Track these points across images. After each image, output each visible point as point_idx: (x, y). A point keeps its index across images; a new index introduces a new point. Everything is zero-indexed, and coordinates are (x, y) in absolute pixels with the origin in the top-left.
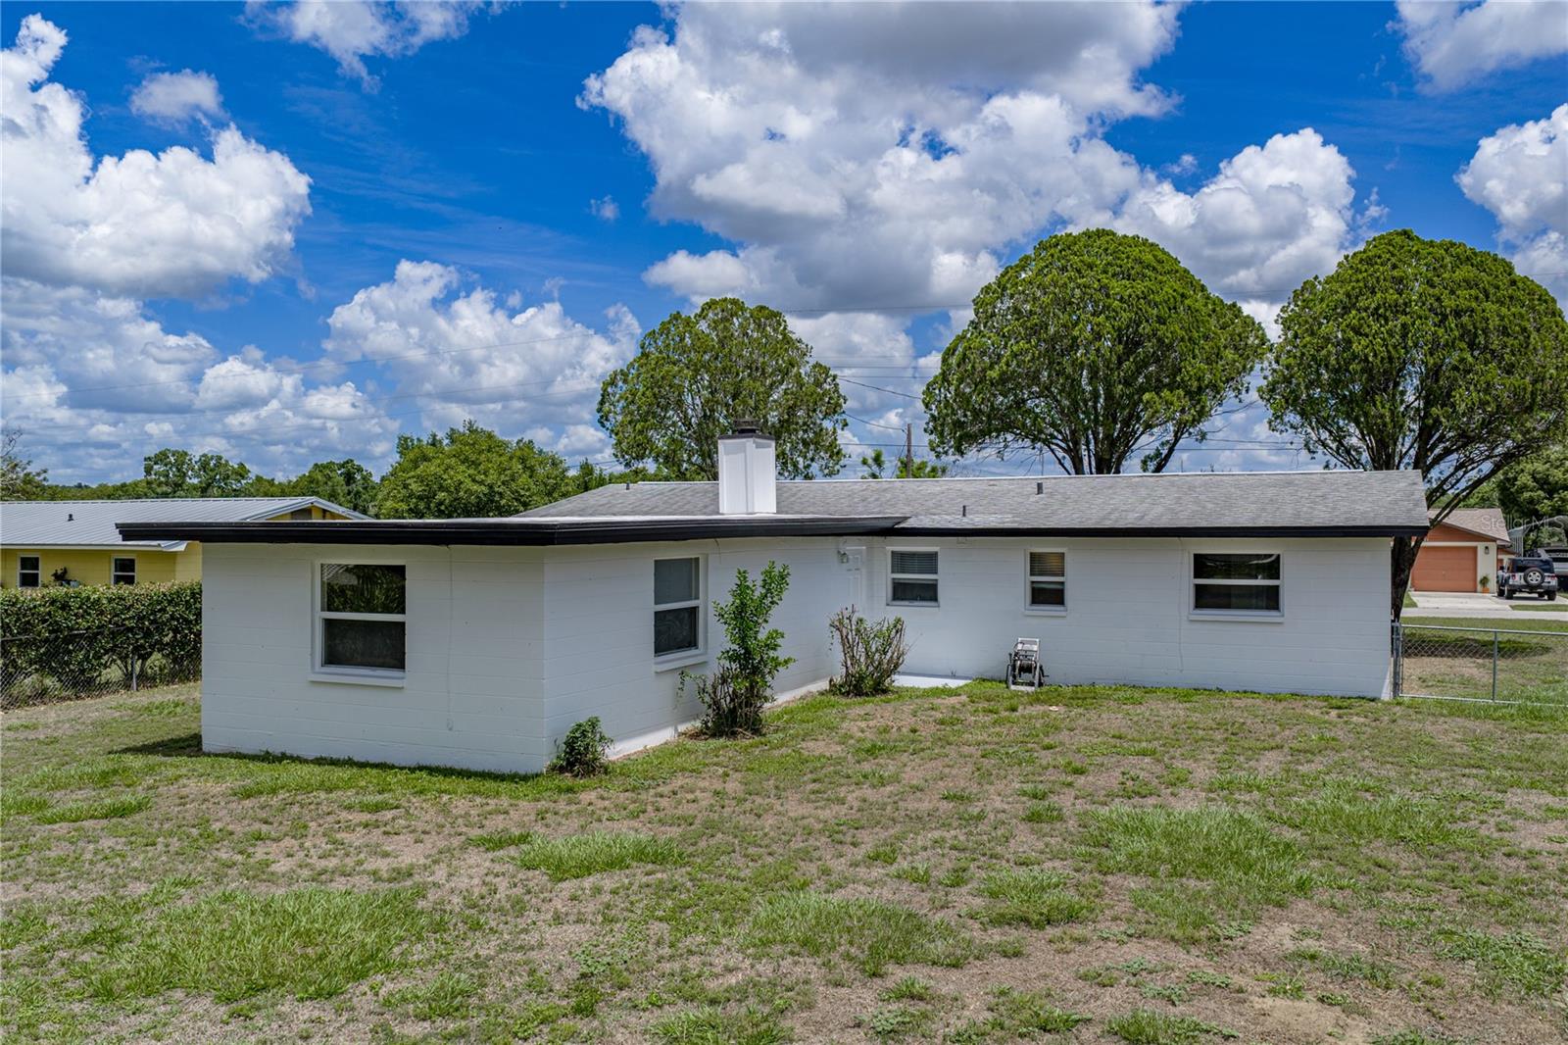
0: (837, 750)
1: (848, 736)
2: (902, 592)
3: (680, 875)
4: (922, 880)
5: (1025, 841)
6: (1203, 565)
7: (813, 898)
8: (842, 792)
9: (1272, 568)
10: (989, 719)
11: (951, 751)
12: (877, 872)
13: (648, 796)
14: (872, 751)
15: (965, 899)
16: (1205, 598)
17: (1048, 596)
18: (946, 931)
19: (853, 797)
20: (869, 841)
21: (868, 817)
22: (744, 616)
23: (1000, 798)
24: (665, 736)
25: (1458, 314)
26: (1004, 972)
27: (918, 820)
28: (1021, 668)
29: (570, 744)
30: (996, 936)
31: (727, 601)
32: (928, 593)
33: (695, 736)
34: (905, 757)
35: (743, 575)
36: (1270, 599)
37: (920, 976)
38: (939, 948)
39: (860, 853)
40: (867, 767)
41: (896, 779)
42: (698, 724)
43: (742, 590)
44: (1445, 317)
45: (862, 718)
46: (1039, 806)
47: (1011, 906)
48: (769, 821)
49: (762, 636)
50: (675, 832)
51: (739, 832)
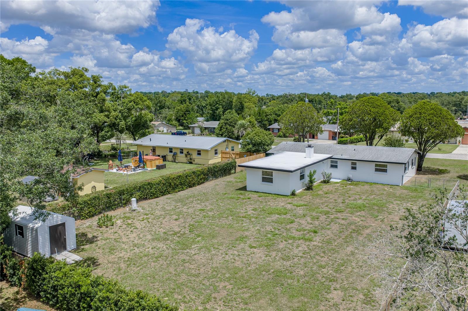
0: (322, 193)
1: (323, 191)
2: (332, 166)
3: (308, 207)
4: (330, 208)
5: (341, 205)
6: (376, 165)
7: (320, 209)
8: (323, 199)
9: (386, 166)
10: (342, 188)
11: (336, 193)
12: (326, 207)
13: (302, 198)
14: (326, 193)
15: (334, 210)
16: (377, 170)
17: (354, 168)
18: (331, 212)
19: (324, 199)
20: (326, 204)
21: (326, 202)
22: (311, 176)
23: (340, 200)
24: (301, 190)
25: (429, 120)
26: (335, 215)
27: (331, 202)
28: (349, 179)
29: (293, 192)
30: (336, 213)
31: (308, 174)
32: (336, 167)
33: (304, 190)
34: (330, 194)
35: (310, 171)
36: (385, 171)
37: (329, 215)
38: (331, 213)
39: (325, 206)
40: (326, 196)
41: (329, 197)
42: (305, 188)
43: (310, 173)
44: (427, 120)
45: (326, 187)
46: (343, 201)
47: (337, 211)
48: (316, 202)
49: (313, 179)
50: (306, 203)
51: (313, 203)
